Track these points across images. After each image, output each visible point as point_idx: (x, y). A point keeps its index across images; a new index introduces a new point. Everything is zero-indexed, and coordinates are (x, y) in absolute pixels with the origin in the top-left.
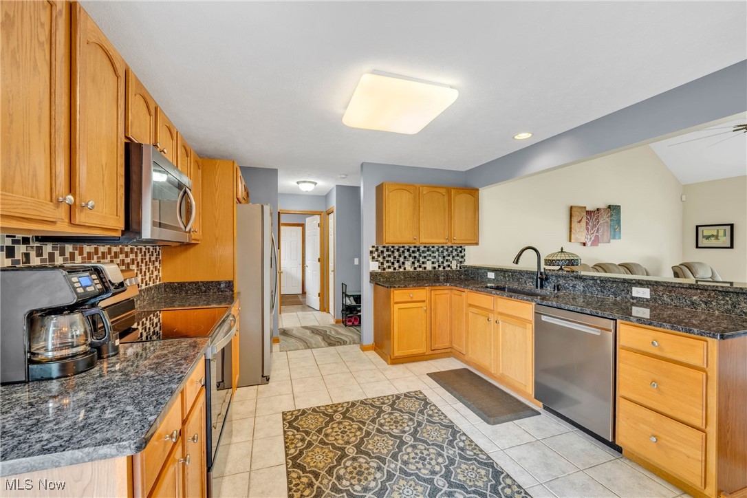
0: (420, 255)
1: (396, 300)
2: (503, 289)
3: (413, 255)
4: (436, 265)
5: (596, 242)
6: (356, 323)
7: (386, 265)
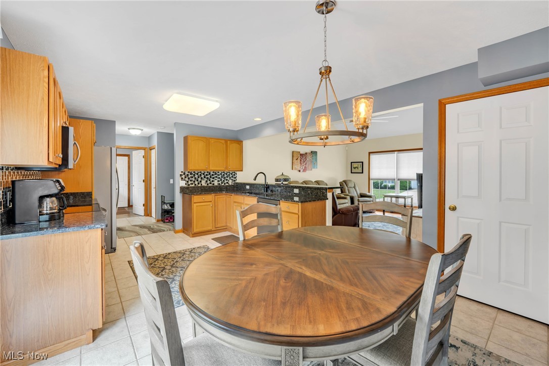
0: (211, 177)
1: (195, 202)
2: (252, 193)
3: (206, 177)
4: (220, 182)
5: (305, 170)
6: (171, 220)
7: (190, 182)
